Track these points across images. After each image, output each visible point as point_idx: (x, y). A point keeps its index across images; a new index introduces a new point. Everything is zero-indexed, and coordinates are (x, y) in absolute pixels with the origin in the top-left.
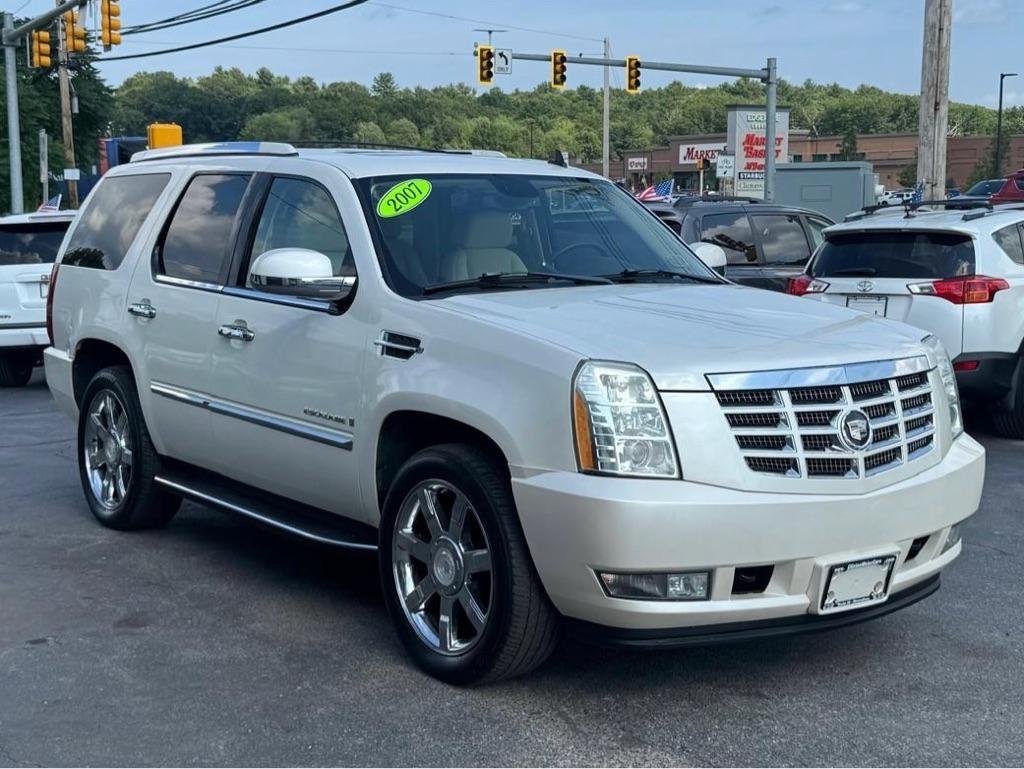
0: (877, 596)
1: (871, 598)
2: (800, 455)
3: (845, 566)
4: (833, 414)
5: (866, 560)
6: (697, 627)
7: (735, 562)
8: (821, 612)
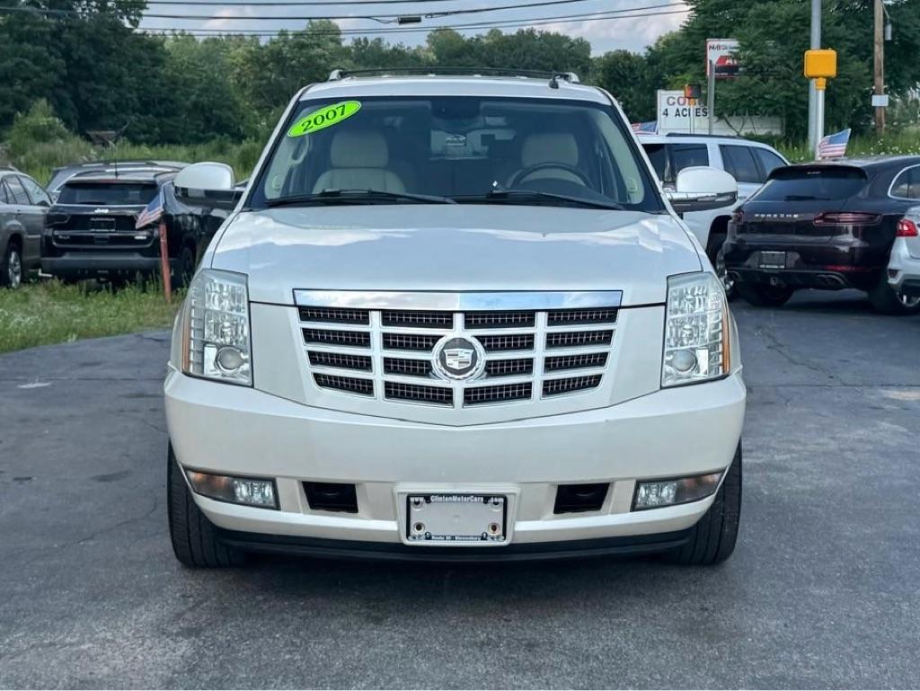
0: (493, 538)
1: (483, 539)
2: (378, 376)
3: (427, 498)
4: (436, 338)
5: (459, 495)
6: (279, 536)
7: (298, 475)
8: (407, 542)
